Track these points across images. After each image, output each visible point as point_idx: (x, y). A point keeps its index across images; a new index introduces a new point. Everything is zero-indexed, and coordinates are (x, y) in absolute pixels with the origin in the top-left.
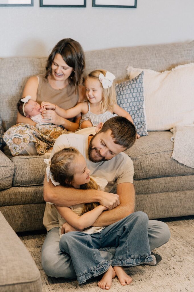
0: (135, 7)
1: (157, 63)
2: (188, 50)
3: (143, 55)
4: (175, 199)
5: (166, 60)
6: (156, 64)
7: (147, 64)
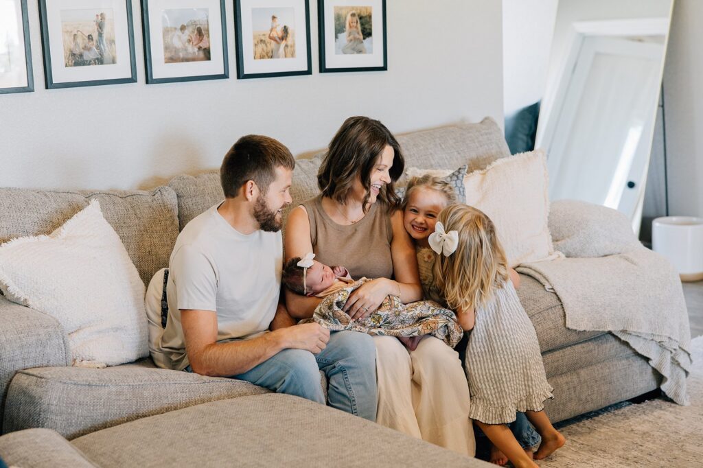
0: (384, 68)
1: (447, 159)
2: (486, 134)
3: (422, 147)
4: (566, 387)
5: (459, 153)
6: (446, 161)
7: (433, 162)
